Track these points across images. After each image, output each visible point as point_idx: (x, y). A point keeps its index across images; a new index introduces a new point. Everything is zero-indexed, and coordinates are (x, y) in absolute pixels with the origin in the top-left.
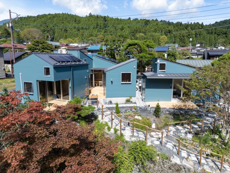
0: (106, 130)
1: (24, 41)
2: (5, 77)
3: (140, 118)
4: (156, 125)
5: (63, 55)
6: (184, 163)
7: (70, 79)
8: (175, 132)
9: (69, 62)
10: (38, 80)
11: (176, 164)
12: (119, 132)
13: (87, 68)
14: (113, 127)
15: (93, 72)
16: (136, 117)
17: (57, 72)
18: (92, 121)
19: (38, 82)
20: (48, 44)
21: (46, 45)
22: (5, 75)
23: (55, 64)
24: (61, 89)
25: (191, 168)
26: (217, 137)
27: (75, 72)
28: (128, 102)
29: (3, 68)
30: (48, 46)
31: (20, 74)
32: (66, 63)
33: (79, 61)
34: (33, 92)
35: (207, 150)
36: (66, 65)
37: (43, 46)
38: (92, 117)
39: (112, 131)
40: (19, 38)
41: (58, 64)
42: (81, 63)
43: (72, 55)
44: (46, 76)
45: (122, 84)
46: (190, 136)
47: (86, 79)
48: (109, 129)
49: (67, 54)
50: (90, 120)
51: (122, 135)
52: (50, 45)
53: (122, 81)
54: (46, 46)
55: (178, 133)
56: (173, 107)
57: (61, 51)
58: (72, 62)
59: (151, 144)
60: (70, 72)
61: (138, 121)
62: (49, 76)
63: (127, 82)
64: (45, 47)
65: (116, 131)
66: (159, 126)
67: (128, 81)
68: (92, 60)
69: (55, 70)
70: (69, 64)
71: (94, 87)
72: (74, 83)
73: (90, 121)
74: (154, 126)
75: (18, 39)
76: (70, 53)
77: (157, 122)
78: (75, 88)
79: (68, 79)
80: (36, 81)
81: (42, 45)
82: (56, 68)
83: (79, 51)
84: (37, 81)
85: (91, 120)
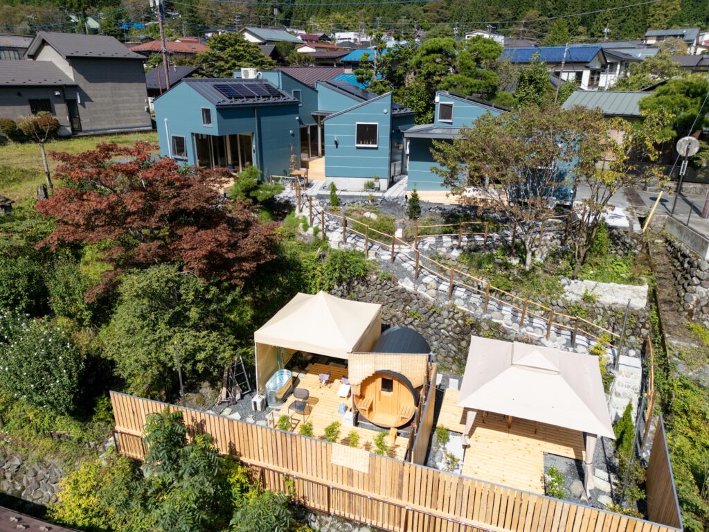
0: (300, 229)
1: (208, 28)
2: (151, 128)
3: (374, 216)
4: (405, 232)
5: (243, 84)
6: (421, 290)
7: (253, 133)
8: (434, 245)
9: (253, 97)
10: (195, 132)
11: (404, 291)
12: (320, 235)
13: (296, 112)
14: (314, 226)
15: (317, 123)
16: (367, 214)
17: (225, 117)
18: (284, 215)
19: (194, 137)
20: (247, 46)
21: (241, 48)
22: (150, 123)
23: (219, 102)
24: (239, 153)
25: (428, 300)
26: (515, 262)
27: (263, 119)
28: (370, 188)
29: (146, 108)
30: (246, 52)
31: (166, 120)
32: (245, 99)
33: (279, 95)
34: (186, 156)
35: (482, 280)
36: (243, 104)
37: (236, 50)
38: (284, 209)
39: (311, 231)
40: (193, 19)
41: (228, 102)
42: (281, 100)
43: (267, 80)
44: (205, 125)
45: (358, 148)
46: (456, 253)
47: (293, 135)
48: (306, 228)
49: (257, 79)
50: (280, 213)
51: (325, 238)
52: (250, 49)
53: (358, 143)
54: (241, 51)
55: (437, 247)
56: (457, 203)
57: (247, 73)
58: (258, 97)
59: (374, 258)
60: (253, 118)
61: (369, 219)
62: (210, 125)
63: (369, 144)
64: (238, 54)
65: (316, 231)
66: (410, 235)
67: (373, 143)
68: (317, 92)
69: (220, 115)
70: (241, 103)
71: (320, 157)
72: (263, 141)
73: (280, 215)
74: (399, 234)
75: (193, 21)
76: (264, 78)
77: (408, 228)
78: (264, 152)
79: (249, 134)
80: (190, 135)
81: (233, 49)
82: (222, 110)
83: (280, 73)
84: (193, 134)
85: (283, 213)
